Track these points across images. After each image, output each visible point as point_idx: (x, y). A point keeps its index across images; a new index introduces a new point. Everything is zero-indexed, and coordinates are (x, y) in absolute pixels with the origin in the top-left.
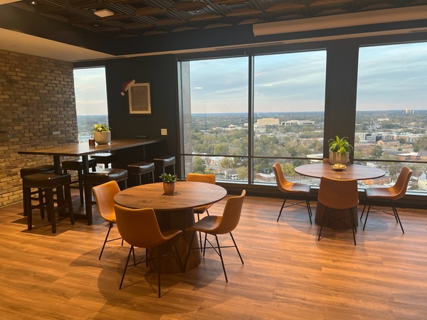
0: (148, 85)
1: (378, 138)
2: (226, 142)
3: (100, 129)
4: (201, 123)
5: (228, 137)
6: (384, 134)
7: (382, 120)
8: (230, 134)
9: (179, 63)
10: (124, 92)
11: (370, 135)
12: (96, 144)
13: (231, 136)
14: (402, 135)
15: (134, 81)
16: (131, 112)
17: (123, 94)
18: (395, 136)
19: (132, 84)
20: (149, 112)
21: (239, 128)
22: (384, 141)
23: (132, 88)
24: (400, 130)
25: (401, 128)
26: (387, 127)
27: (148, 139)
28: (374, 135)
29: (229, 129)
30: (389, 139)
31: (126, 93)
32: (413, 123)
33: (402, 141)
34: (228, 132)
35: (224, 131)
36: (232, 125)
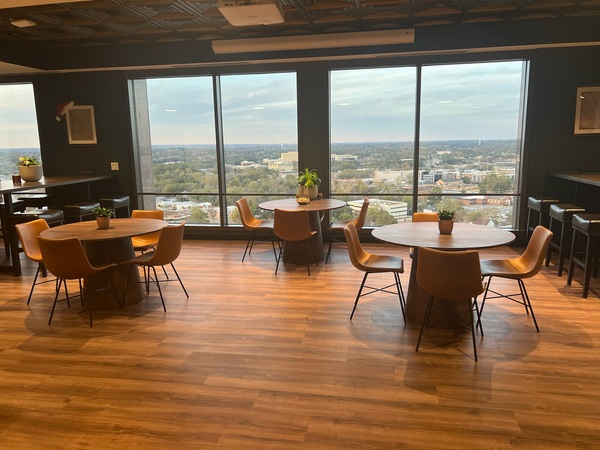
0: (91, 108)
1: (438, 177)
2: (238, 185)
3: (27, 163)
4: (200, 158)
5: (241, 179)
6: (445, 172)
7: (442, 153)
8: (243, 174)
9: (129, 82)
10: (60, 116)
11: (427, 173)
12: (23, 182)
13: (245, 177)
14: (466, 173)
15: (72, 103)
16: (71, 142)
17: (58, 119)
18: (458, 173)
19: (71, 106)
20: (95, 141)
21: (256, 166)
22: (445, 181)
23: (70, 112)
24: (464, 166)
25: (464, 163)
26: (449, 162)
27: (94, 175)
28: (433, 173)
29: (242, 167)
30: (451, 179)
31: (63, 118)
32: (479, 157)
33: (466, 181)
34: (241, 171)
35: (235, 170)
36: (246, 162)
